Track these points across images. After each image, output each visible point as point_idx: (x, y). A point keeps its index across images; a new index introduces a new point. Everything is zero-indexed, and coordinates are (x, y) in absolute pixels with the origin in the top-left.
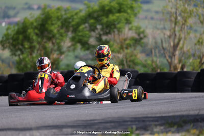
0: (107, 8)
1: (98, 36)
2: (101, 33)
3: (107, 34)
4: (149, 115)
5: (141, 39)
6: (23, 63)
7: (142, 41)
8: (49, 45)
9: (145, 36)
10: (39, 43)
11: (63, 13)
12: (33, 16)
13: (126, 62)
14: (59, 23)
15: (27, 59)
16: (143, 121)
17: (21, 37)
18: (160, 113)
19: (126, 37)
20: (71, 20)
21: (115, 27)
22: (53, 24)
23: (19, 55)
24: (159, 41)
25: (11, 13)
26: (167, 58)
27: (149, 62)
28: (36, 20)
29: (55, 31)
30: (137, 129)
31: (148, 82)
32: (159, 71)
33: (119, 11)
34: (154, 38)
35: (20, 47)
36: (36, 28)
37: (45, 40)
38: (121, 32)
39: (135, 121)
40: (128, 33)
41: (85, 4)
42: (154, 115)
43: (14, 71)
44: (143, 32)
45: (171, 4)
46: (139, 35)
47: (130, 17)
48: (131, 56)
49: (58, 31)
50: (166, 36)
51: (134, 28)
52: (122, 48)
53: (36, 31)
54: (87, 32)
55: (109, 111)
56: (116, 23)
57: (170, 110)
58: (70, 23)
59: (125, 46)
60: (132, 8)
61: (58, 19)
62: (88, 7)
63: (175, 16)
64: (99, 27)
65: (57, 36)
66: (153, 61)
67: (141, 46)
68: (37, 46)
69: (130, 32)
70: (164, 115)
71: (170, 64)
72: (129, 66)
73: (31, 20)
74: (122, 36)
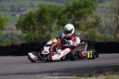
0: (78, 5)
1: (73, 21)
2: (75, 19)
3: (78, 20)
4: (103, 65)
5: (98, 23)
6: (29, 37)
7: (99, 24)
8: (44, 27)
9: (100, 21)
10: (38, 26)
11: (52, 8)
12: (35, 10)
13: (90, 36)
14: (50, 14)
15: (32, 35)
16: (100, 68)
17: (28, 22)
18: (109, 64)
19: (89, 21)
20: (57, 12)
21: (83, 16)
22: (46, 15)
23: (27, 33)
24: (109, 24)
25: (22, 9)
26: (113, 34)
27: (103, 36)
28: (36, 13)
29: (48, 19)
30: (96, 73)
31: (102, 47)
32: (108, 41)
33: (85, 7)
34: (106, 22)
35: (28, 28)
36: (36, 17)
37: (42, 24)
38: (86, 19)
39: (95, 68)
40: (90, 19)
41: (65, 3)
42: (106, 65)
43: (24, 42)
44: (99, 19)
45: (115, 2)
46: (97, 20)
47: (91, 10)
48: (92, 33)
49: (50, 18)
50: (113, 21)
51: (94, 16)
52: (87, 28)
53: (37, 19)
54: (66, 19)
55: (79, 63)
56: (83, 14)
57: (115, 62)
58: (56, 14)
59: (88, 27)
60: (92, 5)
61: (49, 11)
62: (67, 4)
63: (118, 9)
64: (73, 16)
65: (49, 21)
66: (105, 36)
67: (98, 27)
68: (38, 28)
69: (92, 19)
70: (111, 65)
71: (115, 37)
72: (91, 39)
73: (34, 12)
74: (87, 21)
